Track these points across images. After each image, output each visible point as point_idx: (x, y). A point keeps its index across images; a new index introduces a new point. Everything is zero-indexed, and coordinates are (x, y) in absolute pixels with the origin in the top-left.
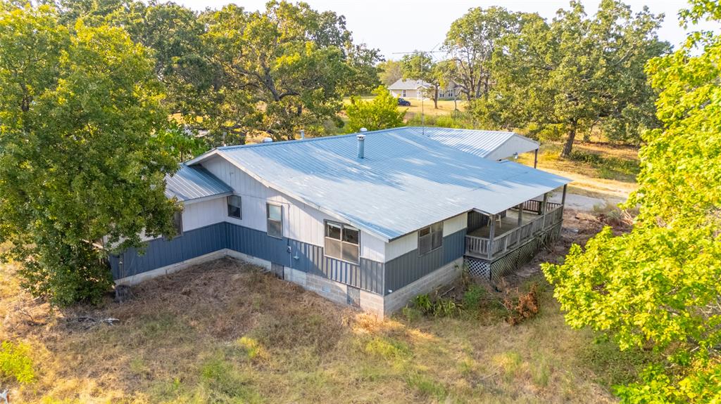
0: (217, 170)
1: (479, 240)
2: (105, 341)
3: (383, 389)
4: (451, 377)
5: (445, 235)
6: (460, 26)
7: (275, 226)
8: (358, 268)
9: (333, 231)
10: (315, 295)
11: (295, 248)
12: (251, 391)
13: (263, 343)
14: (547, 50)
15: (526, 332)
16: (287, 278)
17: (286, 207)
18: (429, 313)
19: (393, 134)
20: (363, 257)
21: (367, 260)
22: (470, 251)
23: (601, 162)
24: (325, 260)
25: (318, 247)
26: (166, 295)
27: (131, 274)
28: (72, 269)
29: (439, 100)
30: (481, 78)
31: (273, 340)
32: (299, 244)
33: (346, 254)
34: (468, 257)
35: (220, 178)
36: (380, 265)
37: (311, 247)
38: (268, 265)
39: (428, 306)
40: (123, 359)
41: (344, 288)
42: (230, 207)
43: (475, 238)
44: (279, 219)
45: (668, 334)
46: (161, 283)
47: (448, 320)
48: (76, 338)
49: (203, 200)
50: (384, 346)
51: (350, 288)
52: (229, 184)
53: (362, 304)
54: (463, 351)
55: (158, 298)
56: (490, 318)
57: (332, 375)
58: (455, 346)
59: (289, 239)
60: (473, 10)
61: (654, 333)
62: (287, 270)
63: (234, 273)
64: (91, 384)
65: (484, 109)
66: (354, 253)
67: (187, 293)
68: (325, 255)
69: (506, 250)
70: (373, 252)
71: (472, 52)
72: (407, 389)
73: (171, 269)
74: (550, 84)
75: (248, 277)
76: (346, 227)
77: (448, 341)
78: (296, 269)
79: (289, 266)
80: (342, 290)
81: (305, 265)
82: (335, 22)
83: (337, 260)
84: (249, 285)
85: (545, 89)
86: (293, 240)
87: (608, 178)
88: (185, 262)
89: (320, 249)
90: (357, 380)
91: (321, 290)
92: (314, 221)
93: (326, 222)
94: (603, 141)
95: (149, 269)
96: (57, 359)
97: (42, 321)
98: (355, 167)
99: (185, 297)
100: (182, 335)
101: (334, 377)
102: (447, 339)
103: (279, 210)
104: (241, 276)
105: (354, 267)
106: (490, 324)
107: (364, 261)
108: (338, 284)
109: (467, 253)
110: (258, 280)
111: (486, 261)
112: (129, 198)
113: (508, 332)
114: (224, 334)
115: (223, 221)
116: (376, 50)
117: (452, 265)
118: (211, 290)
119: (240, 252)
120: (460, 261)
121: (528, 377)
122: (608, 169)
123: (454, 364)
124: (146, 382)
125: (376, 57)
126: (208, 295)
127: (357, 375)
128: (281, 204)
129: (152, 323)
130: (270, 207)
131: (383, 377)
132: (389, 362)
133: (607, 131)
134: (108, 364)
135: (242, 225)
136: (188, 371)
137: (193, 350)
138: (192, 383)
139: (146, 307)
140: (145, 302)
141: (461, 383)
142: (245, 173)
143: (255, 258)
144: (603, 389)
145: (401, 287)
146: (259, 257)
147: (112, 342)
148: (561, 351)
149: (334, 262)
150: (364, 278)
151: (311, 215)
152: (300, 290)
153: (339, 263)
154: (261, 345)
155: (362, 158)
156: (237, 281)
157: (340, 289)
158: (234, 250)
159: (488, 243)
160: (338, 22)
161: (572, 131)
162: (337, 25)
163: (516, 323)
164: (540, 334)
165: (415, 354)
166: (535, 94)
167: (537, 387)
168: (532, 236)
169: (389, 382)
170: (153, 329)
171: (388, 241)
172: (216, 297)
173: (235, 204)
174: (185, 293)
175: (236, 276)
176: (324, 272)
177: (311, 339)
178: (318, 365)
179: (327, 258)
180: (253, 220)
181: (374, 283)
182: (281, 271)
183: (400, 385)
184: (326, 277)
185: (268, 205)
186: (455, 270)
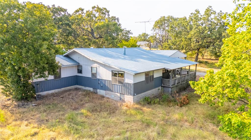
0: (74, 57)
1: (167, 80)
2: (32, 111)
3: (133, 124)
4: (158, 121)
5: (155, 77)
6: (158, 22)
7: (94, 75)
8: (124, 87)
9: (114, 75)
10: (108, 98)
11: (101, 82)
12: (85, 124)
13: (89, 111)
14: (188, 25)
15: (184, 109)
16: (98, 93)
17: (98, 67)
18: (149, 103)
19: (135, 49)
20: (126, 82)
21: (127, 83)
22: (163, 84)
23: (208, 63)
24: (112, 85)
25: (109, 81)
26: (55, 98)
27: (42, 91)
28: (21, 87)
29: (151, 48)
30: (166, 39)
31: (93, 110)
32: (102, 80)
33: (120, 82)
34: (163, 86)
35: (75, 60)
36: (132, 85)
37: (107, 81)
38: (91, 89)
39: (149, 101)
40: (38, 116)
41: (119, 95)
42: (78, 70)
43: (165, 79)
44: (96, 72)
45: (237, 95)
46: (53, 95)
47: (157, 105)
48: (21, 110)
49: (68, 66)
50: (133, 112)
51: (121, 94)
52: (78, 62)
53: (125, 100)
54: (162, 114)
55: (52, 99)
56: (171, 104)
57: (114, 120)
58: (159, 112)
59: (99, 79)
60: (162, 17)
61: (231, 95)
62: (98, 90)
63: (80, 92)
64: (26, 123)
65: (167, 45)
66: (122, 81)
67: (63, 98)
68: (112, 83)
69: (176, 84)
70: (129, 80)
71: (162, 31)
72: (142, 124)
73: (57, 91)
74: (189, 36)
75: (84, 93)
76: (119, 72)
77: (157, 111)
78: (101, 89)
79: (99, 89)
80: (118, 95)
81: (105, 88)
82: (115, 20)
83: (116, 85)
84: (84, 95)
85: (188, 38)
86: (101, 79)
87: (211, 68)
88: (62, 89)
89: (110, 81)
90: (124, 122)
91: (110, 96)
92: (108, 71)
93: (112, 71)
94: (208, 58)
95: (49, 90)
96: (13, 116)
97: (9, 105)
98: (123, 56)
99: (61, 98)
100: (59, 109)
101: (115, 121)
102: (156, 110)
103: (95, 69)
104: (82, 93)
105: (122, 87)
106: (172, 107)
107: (126, 84)
108: (117, 94)
109: (163, 85)
110: (88, 94)
111: (169, 87)
112: (42, 58)
113: (178, 109)
114: (76, 109)
115: (76, 75)
116: (129, 30)
117: (157, 89)
118: (71, 97)
119: (82, 86)
120: (160, 88)
121: (186, 121)
122: (211, 65)
123: (159, 117)
124: (46, 122)
125: (130, 33)
126: (70, 98)
127: (123, 120)
128: (96, 67)
129: (49, 106)
130: (92, 68)
131: (133, 120)
132: (135, 116)
133: (210, 51)
134: (32, 117)
135: (82, 76)
136: (61, 119)
137: (64, 114)
138: (63, 123)
139: (47, 101)
140: (47, 100)
141: (162, 122)
142: (84, 56)
143: (87, 87)
144: (214, 125)
145: (139, 94)
146: (88, 87)
147: (34, 111)
148: (198, 114)
149: (115, 85)
150: (126, 90)
151: (107, 69)
152: (103, 97)
153: (117, 86)
154: (89, 112)
155: (125, 54)
156: (80, 94)
157: (117, 95)
158: (79, 85)
159: (170, 81)
160: (116, 20)
161: (198, 53)
162: (116, 21)
163: (181, 106)
164: (190, 109)
165: (145, 114)
166: (184, 39)
167: (189, 124)
168: (185, 81)
169: (135, 122)
170: (49, 107)
171: (134, 75)
172: (73, 99)
173: (80, 69)
174: (61, 97)
175: (80, 93)
176: (112, 89)
177: (107, 110)
178: (109, 118)
179: (113, 84)
180: (87, 74)
181: (130, 91)
182: (96, 91)
183: (140, 123)
184: (112, 91)
185: (92, 67)
186: (158, 91)
